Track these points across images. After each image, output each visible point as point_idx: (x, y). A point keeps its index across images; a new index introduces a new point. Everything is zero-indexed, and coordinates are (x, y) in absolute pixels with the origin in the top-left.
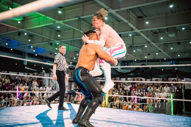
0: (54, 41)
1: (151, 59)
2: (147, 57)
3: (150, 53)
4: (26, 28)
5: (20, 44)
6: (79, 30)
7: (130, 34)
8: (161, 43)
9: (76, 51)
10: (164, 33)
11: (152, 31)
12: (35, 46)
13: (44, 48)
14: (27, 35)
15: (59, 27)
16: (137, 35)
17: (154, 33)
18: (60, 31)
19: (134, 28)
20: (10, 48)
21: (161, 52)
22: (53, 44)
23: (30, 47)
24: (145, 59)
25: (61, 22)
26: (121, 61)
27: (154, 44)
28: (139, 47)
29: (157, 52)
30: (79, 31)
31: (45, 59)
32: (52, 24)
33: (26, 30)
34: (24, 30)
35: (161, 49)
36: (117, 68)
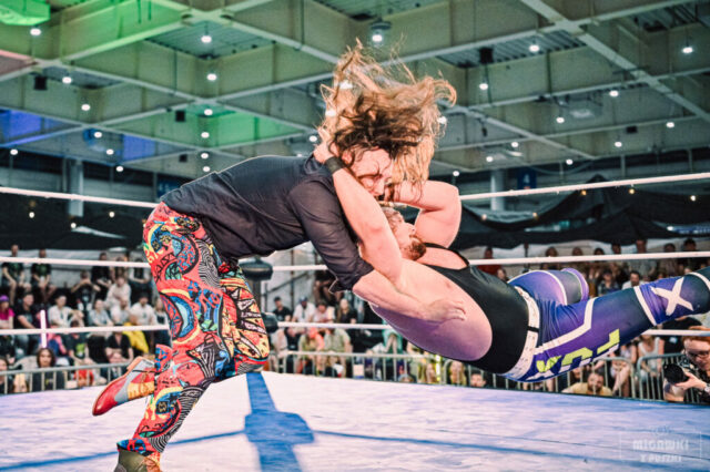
0: (193, 101)
1: (641, 152)
2: (623, 143)
3: (639, 125)
4: (65, 53)
5: (47, 126)
6: (297, 45)
7: (534, 43)
8: (685, 74)
9: (292, 140)
10: (699, 25)
11: (636, 19)
12: (110, 130)
13: (153, 135)
14: (73, 84)
15: (206, 39)
16: (567, 47)
17: (649, 29)
18: (214, 57)
19: (548, 12)
20: (6, 145)
21: (691, 114)
22: (188, 116)
23: (89, 134)
24: (614, 155)
25: (214, 16)
26: (501, 170)
27: (652, 81)
28: (578, 98)
29: (669, 118)
30: (297, 50)
31: (158, 183)
32: (177, 25)
33: (65, 63)
34: (57, 63)
35: (688, 99)
36: (486, 205)
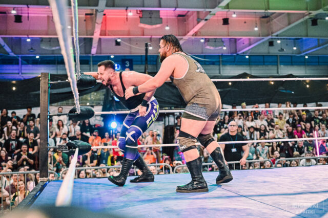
4: (324, 6)
5: (321, 42)
20: (302, 54)
33: (325, 10)
34: (321, 11)
